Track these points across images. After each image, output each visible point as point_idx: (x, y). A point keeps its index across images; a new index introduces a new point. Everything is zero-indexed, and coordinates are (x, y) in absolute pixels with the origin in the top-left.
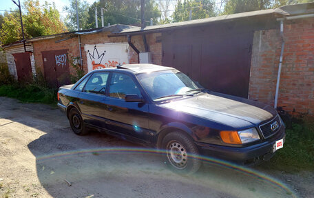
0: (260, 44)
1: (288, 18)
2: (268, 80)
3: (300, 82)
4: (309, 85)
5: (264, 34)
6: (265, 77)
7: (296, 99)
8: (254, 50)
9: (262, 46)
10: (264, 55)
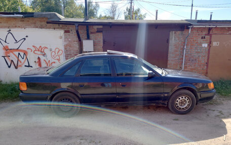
0: (173, 39)
1: (194, 26)
2: (177, 58)
3: (192, 59)
4: (196, 60)
5: (175, 33)
6: (176, 57)
7: (190, 67)
8: (170, 41)
9: (175, 40)
10: (176, 45)
